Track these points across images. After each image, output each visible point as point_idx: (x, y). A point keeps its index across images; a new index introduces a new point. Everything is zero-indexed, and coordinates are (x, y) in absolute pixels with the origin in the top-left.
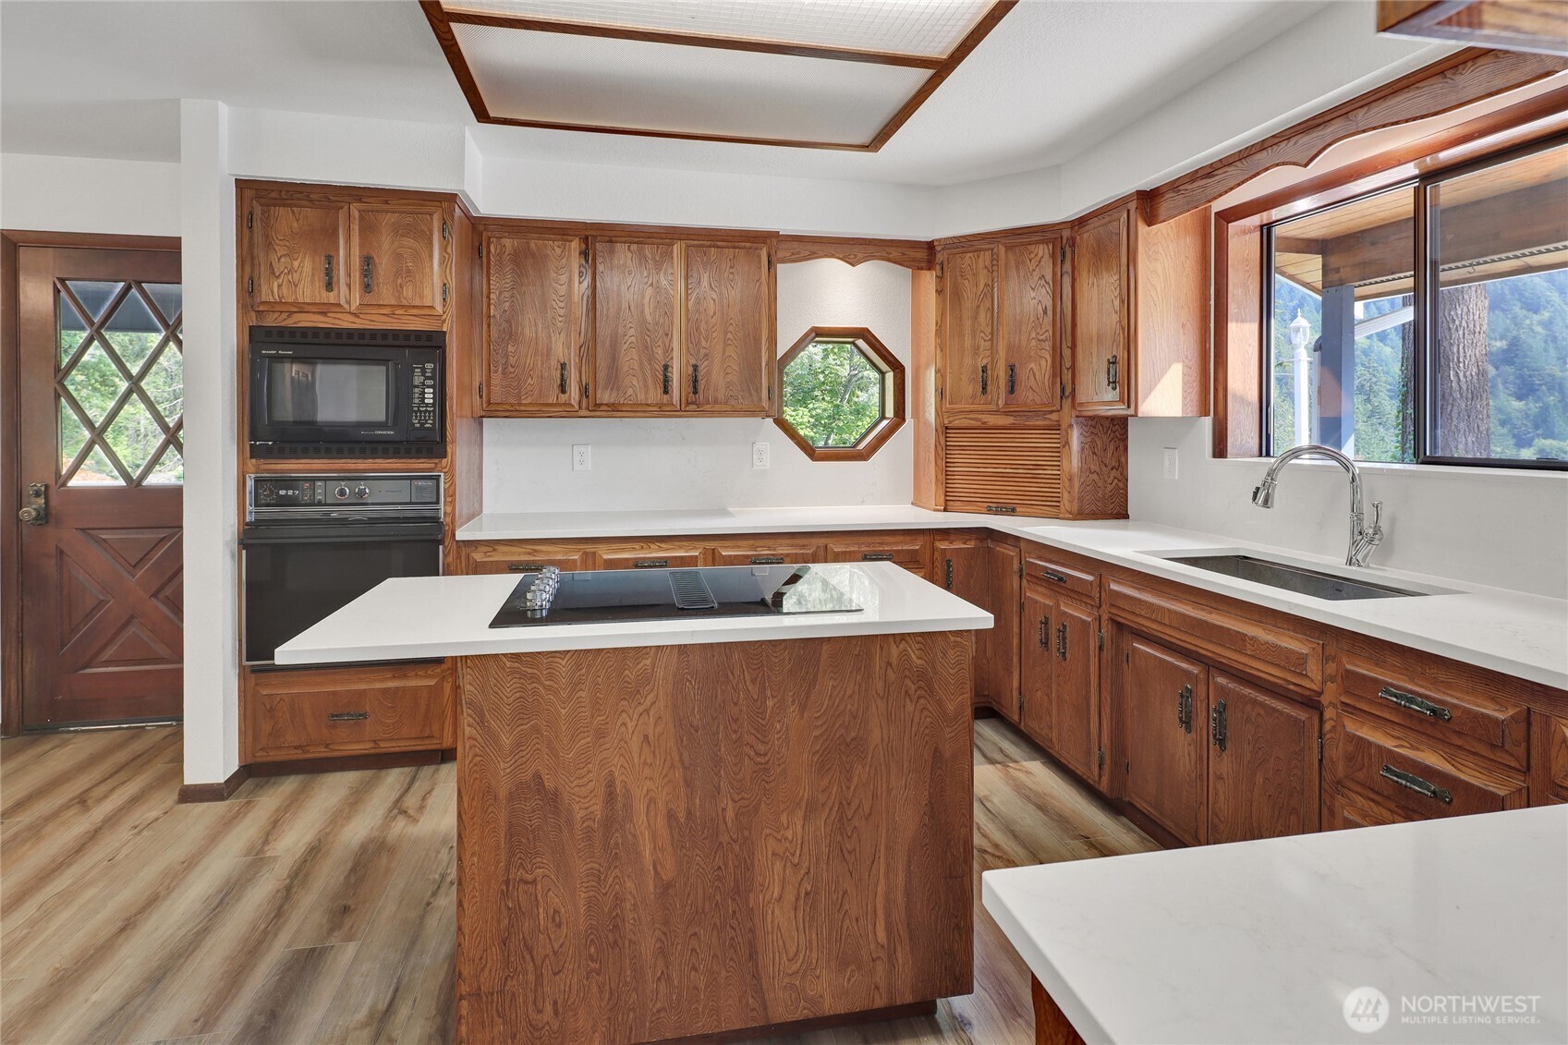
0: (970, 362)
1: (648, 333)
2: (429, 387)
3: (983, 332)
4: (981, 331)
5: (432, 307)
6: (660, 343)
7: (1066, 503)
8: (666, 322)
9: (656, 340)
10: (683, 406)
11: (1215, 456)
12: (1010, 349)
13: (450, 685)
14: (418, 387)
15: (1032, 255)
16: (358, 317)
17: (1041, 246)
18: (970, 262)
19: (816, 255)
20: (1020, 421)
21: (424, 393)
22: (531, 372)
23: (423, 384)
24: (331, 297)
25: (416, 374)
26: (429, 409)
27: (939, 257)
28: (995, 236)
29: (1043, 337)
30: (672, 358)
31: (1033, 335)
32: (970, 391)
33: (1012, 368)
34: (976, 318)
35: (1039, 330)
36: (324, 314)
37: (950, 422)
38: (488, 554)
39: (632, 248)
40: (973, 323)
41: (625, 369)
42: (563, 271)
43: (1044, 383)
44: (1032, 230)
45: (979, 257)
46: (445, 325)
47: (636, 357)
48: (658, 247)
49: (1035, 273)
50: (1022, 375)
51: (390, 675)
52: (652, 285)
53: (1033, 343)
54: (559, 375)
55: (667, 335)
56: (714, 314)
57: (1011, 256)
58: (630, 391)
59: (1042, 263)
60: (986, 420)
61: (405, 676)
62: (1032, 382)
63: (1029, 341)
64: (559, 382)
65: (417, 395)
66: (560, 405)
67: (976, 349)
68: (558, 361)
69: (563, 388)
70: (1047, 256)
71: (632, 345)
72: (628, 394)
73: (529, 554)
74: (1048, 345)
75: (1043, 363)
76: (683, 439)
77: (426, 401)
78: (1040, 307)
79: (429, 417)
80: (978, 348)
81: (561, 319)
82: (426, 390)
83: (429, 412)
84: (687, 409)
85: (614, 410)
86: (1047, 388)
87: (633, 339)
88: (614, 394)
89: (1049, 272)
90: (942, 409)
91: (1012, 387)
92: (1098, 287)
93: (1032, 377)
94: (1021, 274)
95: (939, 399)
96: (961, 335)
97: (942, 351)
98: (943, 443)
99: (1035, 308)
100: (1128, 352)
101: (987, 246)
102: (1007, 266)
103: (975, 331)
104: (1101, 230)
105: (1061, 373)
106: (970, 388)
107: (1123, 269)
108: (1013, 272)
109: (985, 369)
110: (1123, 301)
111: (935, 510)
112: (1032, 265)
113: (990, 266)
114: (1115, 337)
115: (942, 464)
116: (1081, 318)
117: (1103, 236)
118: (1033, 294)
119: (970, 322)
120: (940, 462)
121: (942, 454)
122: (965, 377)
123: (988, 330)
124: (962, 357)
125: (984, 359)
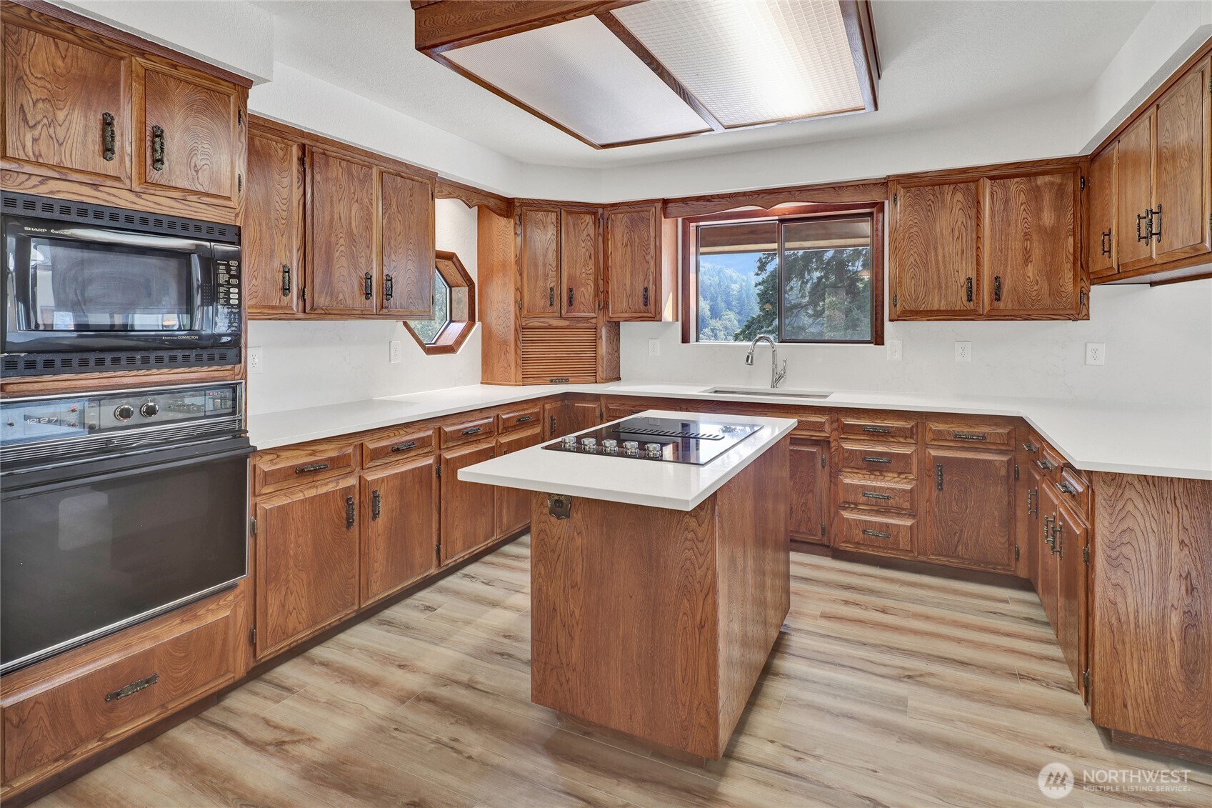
0: (542, 284)
1: (354, 244)
2: (234, 286)
3: (551, 265)
5: (229, 199)
6: (363, 254)
7: (600, 373)
8: (368, 236)
9: (361, 250)
10: (378, 311)
11: (683, 342)
12: (570, 278)
13: (242, 610)
14: (222, 285)
15: (583, 221)
16: (140, 197)
17: (588, 216)
18: (541, 218)
19: (451, 196)
20: (573, 324)
21: (228, 293)
22: (256, 273)
23: (229, 284)
24: (111, 167)
25: (220, 271)
26: (234, 310)
27: (518, 211)
28: (558, 204)
29: (589, 272)
30: (372, 268)
31: (583, 270)
33: (571, 290)
34: (546, 256)
35: (587, 268)
36: (94, 186)
37: (526, 324)
38: (274, 461)
39: (342, 164)
40: (545, 259)
41: (337, 275)
42: (285, 174)
43: (589, 299)
44: (580, 204)
45: (547, 216)
46: (238, 219)
47: (345, 265)
48: (362, 168)
49: (584, 232)
50: (577, 295)
51: (178, 621)
52: (357, 201)
53: (584, 275)
54: (281, 278)
55: (368, 247)
56: (400, 233)
57: (569, 217)
58: (341, 297)
59: (589, 226)
60: (552, 323)
61: (196, 617)
62: (583, 299)
63: (581, 273)
64: (281, 285)
65: (222, 295)
66: (282, 308)
67: (546, 276)
68: (281, 264)
69: (286, 290)
70: (591, 222)
71: (343, 254)
72: (339, 299)
73: (311, 455)
74: (592, 277)
75: (589, 288)
76: (340, 339)
77: (232, 302)
78: (587, 254)
79: (235, 319)
80: (548, 275)
81: (283, 222)
82: (231, 290)
83: (235, 313)
84: (381, 313)
85: (326, 314)
86: (591, 304)
87: (342, 248)
88: (328, 299)
89: (592, 232)
90: (521, 315)
91: (570, 302)
92: (631, 246)
93: (582, 296)
94: (577, 231)
95: (518, 308)
96: (536, 266)
97: (521, 275)
98: (521, 339)
99: (585, 254)
100: (656, 286)
101: (553, 209)
102: (567, 224)
103: (545, 265)
104: (634, 214)
105: (598, 294)
106: (541, 302)
107: (652, 239)
108: (571, 229)
109: (552, 289)
110: (652, 257)
111: (516, 385)
112: (583, 227)
113: (555, 223)
114: (646, 276)
115: (520, 353)
116: (615, 263)
117: (636, 218)
118: (583, 245)
119: (542, 258)
120: (518, 351)
121: (520, 346)
122: (538, 295)
123: (554, 264)
124: (537, 281)
125: (551, 283)
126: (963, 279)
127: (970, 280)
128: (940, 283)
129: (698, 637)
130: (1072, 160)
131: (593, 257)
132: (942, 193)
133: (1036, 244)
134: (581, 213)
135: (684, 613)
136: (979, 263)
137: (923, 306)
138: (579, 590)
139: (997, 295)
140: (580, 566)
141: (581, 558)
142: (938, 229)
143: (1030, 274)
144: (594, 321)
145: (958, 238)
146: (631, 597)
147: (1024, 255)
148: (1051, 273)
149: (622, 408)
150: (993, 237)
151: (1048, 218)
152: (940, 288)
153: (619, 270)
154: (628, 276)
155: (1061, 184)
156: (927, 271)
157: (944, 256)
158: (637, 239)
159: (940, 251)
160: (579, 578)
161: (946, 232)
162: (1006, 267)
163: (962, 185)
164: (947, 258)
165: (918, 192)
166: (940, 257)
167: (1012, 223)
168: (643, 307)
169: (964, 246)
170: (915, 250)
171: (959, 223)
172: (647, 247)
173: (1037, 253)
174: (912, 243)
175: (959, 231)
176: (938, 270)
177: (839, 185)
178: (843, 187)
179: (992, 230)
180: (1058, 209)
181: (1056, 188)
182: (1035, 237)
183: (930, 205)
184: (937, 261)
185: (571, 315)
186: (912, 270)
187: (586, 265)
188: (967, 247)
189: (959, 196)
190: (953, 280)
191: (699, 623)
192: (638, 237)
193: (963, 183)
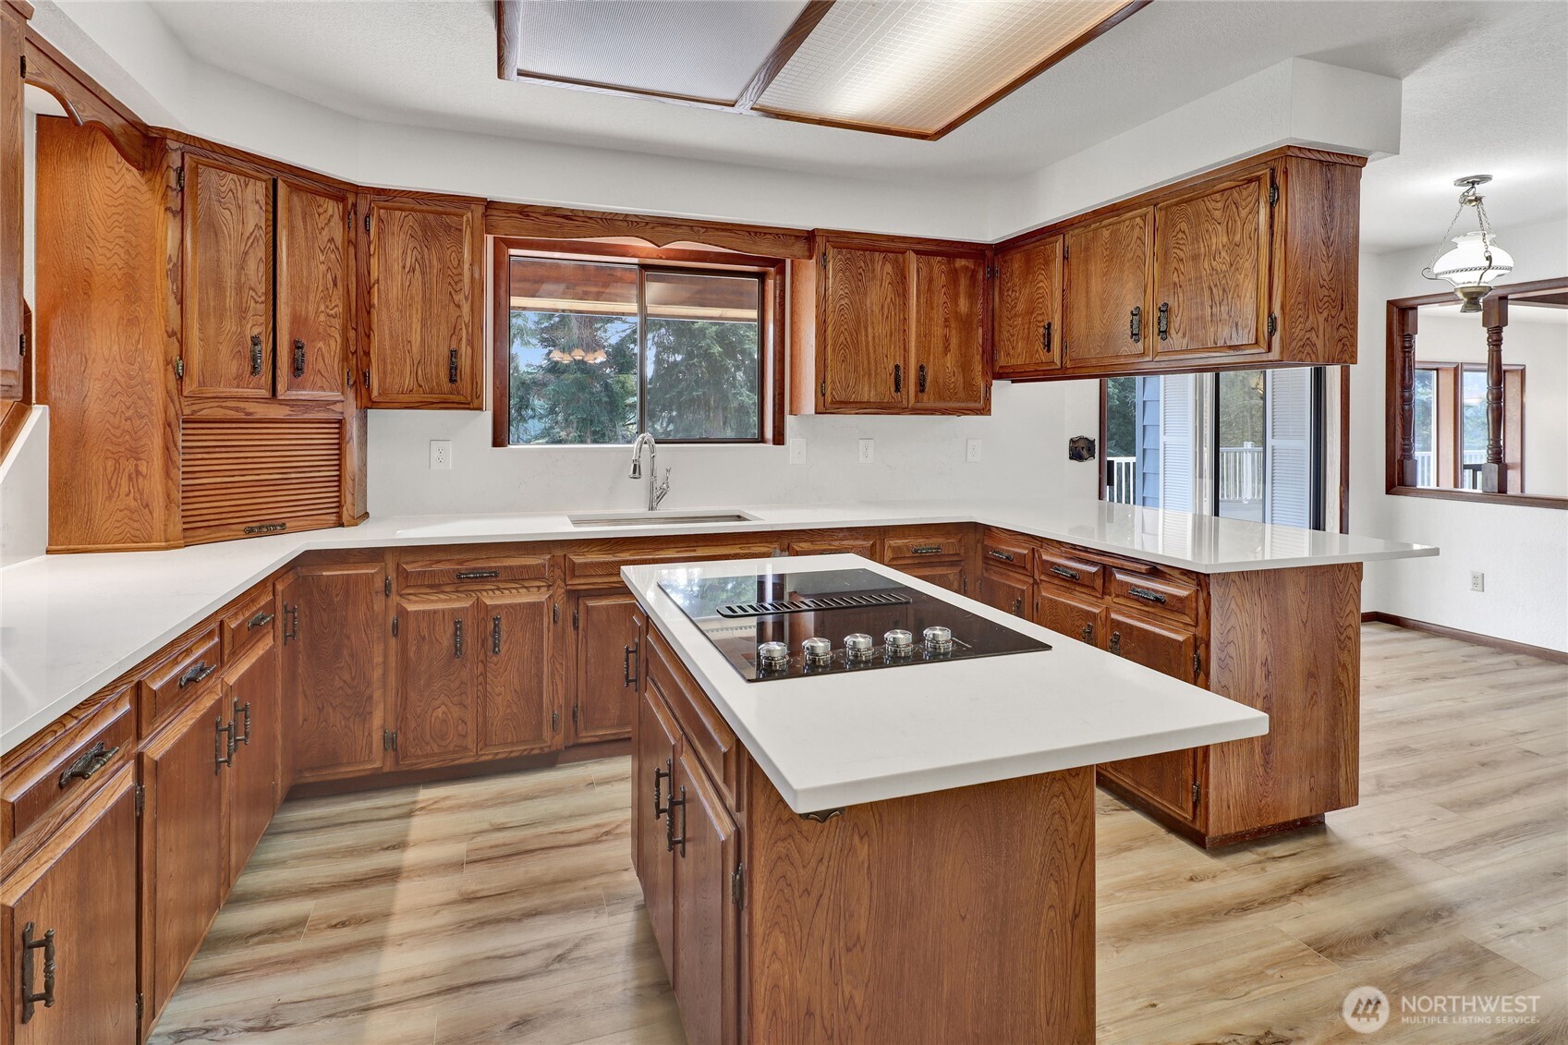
0: (234, 328)
3: (254, 290)
4: (251, 288)
7: (350, 507)
11: (495, 444)
12: (297, 320)
15: (321, 210)
17: (331, 203)
18: (233, 187)
20: (299, 413)
27: (173, 160)
28: (266, 164)
29: (332, 312)
31: (322, 308)
32: (234, 369)
33: (297, 346)
34: (242, 268)
35: (328, 303)
37: (194, 412)
40: (239, 274)
43: (333, 367)
44: (314, 177)
45: (247, 185)
49: (324, 233)
50: (309, 355)
53: (322, 318)
57: (295, 199)
59: (332, 224)
60: (251, 411)
62: (320, 365)
63: (317, 313)
67: (242, 311)
70: (336, 216)
74: (337, 323)
75: (332, 344)
78: (329, 276)
80: (246, 311)
86: (337, 373)
89: (338, 236)
90: (180, 391)
91: (297, 369)
92: (423, 273)
93: (320, 359)
94: (309, 229)
95: (172, 377)
96: (219, 285)
97: (181, 302)
98: (180, 444)
99: (324, 276)
100: (472, 348)
101: (255, 174)
102: (290, 210)
103: (239, 288)
104: (431, 217)
105: (347, 357)
106: (231, 366)
107: (466, 266)
108: (299, 223)
109: (255, 340)
110: (466, 299)
111: (166, 548)
112: (322, 221)
113: (263, 202)
114: (454, 331)
115: (178, 475)
116: (387, 301)
117: (433, 223)
118: (322, 258)
119: (234, 272)
120: (174, 472)
121: (179, 459)
122: (225, 350)
123: (262, 288)
124: (221, 318)
125: (256, 326)
126: (891, 368)
127: (897, 367)
128: (869, 370)
129: (1070, 935)
130: (980, 248)
131: (339, 284)
132: (872, 261)
133: (954, 332)
134: (316, 193)
135: (1051, 907)
136: (906, 350)
137: (853, 396)
138: (862, 950)
139: (921, 386)
140: (865, 901)
141: (867, 884)
142: (868, 305)
143: (949, 365)
144: (338, 407)
145: (887, 317)
146: (963, 918)
147: (944, 344)
148: (965, 367)
149: (435, 567)
150: (918, 321)
151: (963, 305)
152: (870, 375)
153: (396, 315)
154: (417, 326)
155: (973, 271)
156: (857, 354)
157: (874, 337)
158: (435, 262)
159: (870, 330)
160: (863, 925)
161: (876, 309)
162: (929, 355)
163: (891, 255)
164: (877, 340)
165: (849, 256)
166: (870, 338)
167: (935, 305)
168: (446, 385)
169: (893, 327)
170: (846, 326)
171: (889, 300)
172: (456, 279)
173: (954, 342)
174: (843, 318)
175: (889, 309)
176: (868, 354)
177: (755, 230)
178: (760, 233)
179: (918, 312)
180: (972, 297)
181: (970, 274)
182: (953, 325)
183: (861, 274)
184: (867, 343)
185: (294, 395)
186: (842, 351)
187: (327, 297)
188: (895, 329)
189: (888, 268)
190: (883, 366)
191: (1071, 913)
192: (439, 260)
193: (892, 252)
